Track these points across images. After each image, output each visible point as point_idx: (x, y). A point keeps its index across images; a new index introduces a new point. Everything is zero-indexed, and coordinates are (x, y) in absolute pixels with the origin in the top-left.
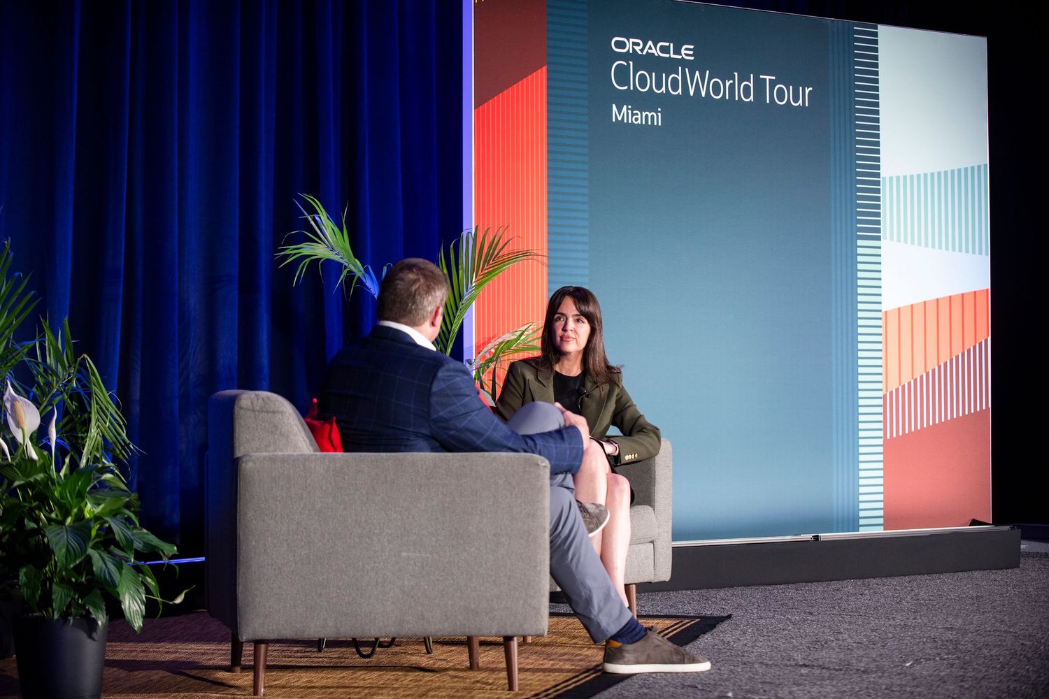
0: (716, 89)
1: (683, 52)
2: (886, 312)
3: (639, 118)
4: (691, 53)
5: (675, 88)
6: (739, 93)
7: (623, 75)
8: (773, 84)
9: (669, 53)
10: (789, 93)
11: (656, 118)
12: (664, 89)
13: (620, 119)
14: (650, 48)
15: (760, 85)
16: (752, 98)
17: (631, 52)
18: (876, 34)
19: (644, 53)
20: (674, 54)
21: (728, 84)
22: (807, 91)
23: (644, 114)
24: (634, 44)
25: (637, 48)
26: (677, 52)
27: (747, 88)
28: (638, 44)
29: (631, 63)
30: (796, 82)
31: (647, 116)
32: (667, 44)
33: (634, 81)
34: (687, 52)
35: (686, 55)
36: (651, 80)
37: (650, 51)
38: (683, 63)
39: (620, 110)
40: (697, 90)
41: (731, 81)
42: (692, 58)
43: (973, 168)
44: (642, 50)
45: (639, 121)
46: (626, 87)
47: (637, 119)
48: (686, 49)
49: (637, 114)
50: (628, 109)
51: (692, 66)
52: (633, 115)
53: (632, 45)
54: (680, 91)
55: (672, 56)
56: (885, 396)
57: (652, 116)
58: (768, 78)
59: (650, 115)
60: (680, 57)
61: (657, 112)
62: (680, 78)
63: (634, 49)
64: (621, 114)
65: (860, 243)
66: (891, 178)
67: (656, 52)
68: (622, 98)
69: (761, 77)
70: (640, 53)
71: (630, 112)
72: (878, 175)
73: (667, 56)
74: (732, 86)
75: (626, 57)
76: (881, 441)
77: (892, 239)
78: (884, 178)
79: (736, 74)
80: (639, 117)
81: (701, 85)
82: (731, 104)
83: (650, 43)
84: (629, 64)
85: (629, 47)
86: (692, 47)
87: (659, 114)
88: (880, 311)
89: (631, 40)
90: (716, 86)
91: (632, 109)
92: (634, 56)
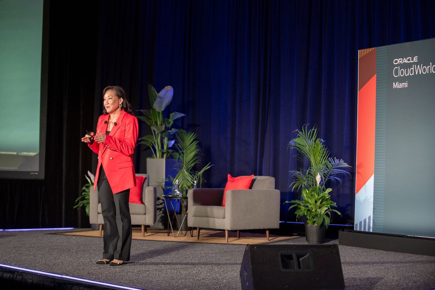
1: (414, 59)
4: (417, 59)
5: (412, 73)
6: (432, 70)
7: (396, 72)
9: (410, 61)
11: (406, 85)
12: (408, 74)
13: (395, 87)
14: (405, 61)
19: (403, 63)
20: (412, 61)
21: (428, 67)
23: (402, 84)
24: (401, 60)
25: (401, 62)
26: (412, 60)
27: (434, 68)
29: (399, 67)
31: (403, 84)
32: (409, 58)
33: (400, 73)
34: (415, 59)
35: (415, 60)
36: (404, 71)
37: (404, 62)
38: (414, 63)
39: (395, 84)
40: (418, 72)
41: (429, 66)
42: (417, 61)
44: (402, 62)
45: (401, 87)
46: (397, 76)
47: (400, 86)
48: (415, 58)
49: (400, 85)
50: (398, 83)
52: (399, 85)
53: (399, 61)
54: (413, 74)
55: (411, 62)
59: (404, 84)
60: (413, 61)
61: (406, 83)
62: (413, 69)
63: (400, 62)
64: (396, 85)
67: (406, 61)
68: (396, 80)
70: (401, 63)
73: (409, 62)
74: (429, 68)
79: (431, 63)
80: (401, 85)
81: (420, 70)
83: (405, 59)
84: (398, 68)
85: (398, 62)
86: (417, 57)
87: (407, 83)
89: (399, 59)
90: (424, 69)
91: (399, 83)
92: (400, 65)
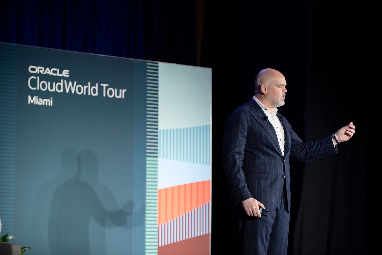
0: (80, 90)
2: (160, 190)
3: (41, 102)
4: (68, 73)
5: (59, 89)
6: (90, 92)
7: (34, 83)
8: (107, 88)
10: (115, 92)
11: (50, 102)
12: (54, 89)
13: (32, 102)
14: (48, 71)
15: (101, 89)
16: (96, 94)
17: (38, 73)
18: (157, 67)
19: (45, 73)
21: (85, 88)
22: (124, 91)
23: (44, 100)
24: (40, 69)
25: (42, 71)
26: (61, 73)
27: (94, 90)
28: (42, 69)
30: (118, 87)
31: (45, 102)
32: (56, 69)
33: (39, 86)
34: (66, 73)
36: (48, 85)
37: (48, 73)
38: (64, 78)
39: (32, 98)
40: (70, 90)
41: (87, 87)
42: (68, 76)
43: (203, 127)
44: (44, 72)
45: (42, 104)
46: (35, 89)
47: (40, 103)
48: (65, 72)
49: (41, 100)
50: (36, 98)
51: (68, 80)
52: (38, 101)
53: (39, 70)
54: (62, 90)
55: (58, 74)
56: (159, 228)
57: (48, 102)
58: (105, 85)
60: (62, 75)
61: (50, 99)
62: (62, 85)
63: (40, 72)
64: (33, 100)
65: (148, 158)
66: (164, 131)
67: (51, 73)
68: (33, 93)
69: (102, 85)
70: (42, 73)
71: (37, 99)
72: (157, 129)
73: (56, 75)
74: (87, 89)
75: (36, 75)
76: (156, 247)
77: (163, 157)
78: (160, 131)
79: (89, 83)
81: (72, 88)
82: (87, 97)
83: (48, 69)
84: (37, 79)
85: (37, 70)
86: (68, 71)
87: (52, 101)
88: (156, 189)
89: (39, 68)
90: (79, 88)
91: (38, 98)
92: (40, 75)
